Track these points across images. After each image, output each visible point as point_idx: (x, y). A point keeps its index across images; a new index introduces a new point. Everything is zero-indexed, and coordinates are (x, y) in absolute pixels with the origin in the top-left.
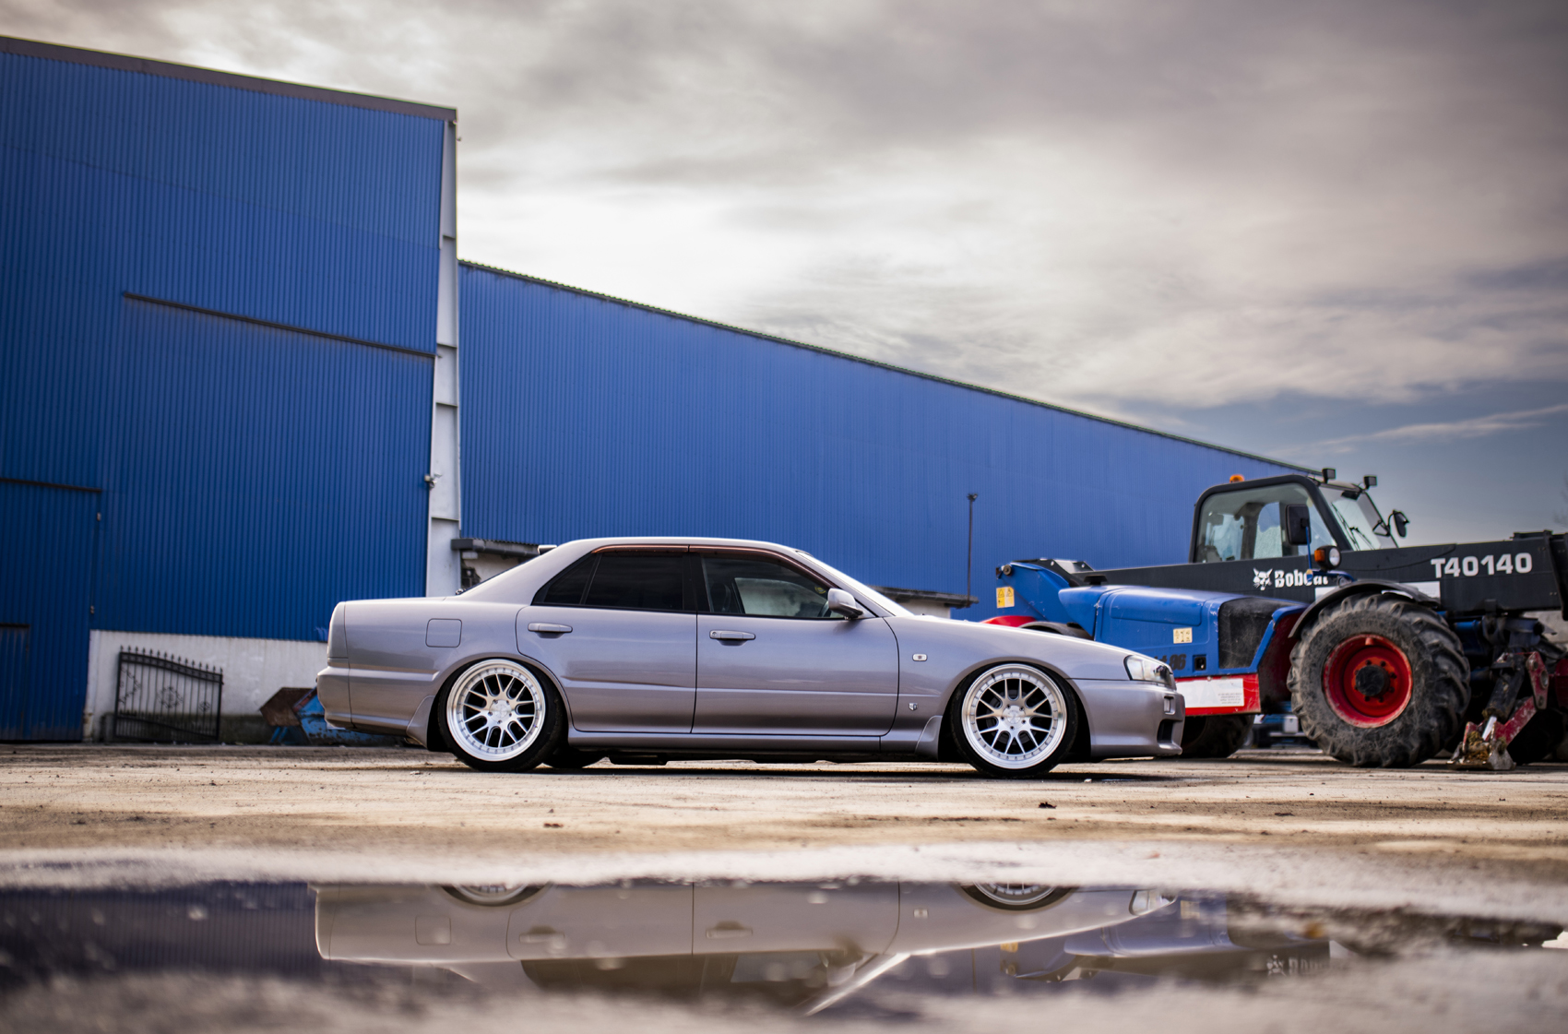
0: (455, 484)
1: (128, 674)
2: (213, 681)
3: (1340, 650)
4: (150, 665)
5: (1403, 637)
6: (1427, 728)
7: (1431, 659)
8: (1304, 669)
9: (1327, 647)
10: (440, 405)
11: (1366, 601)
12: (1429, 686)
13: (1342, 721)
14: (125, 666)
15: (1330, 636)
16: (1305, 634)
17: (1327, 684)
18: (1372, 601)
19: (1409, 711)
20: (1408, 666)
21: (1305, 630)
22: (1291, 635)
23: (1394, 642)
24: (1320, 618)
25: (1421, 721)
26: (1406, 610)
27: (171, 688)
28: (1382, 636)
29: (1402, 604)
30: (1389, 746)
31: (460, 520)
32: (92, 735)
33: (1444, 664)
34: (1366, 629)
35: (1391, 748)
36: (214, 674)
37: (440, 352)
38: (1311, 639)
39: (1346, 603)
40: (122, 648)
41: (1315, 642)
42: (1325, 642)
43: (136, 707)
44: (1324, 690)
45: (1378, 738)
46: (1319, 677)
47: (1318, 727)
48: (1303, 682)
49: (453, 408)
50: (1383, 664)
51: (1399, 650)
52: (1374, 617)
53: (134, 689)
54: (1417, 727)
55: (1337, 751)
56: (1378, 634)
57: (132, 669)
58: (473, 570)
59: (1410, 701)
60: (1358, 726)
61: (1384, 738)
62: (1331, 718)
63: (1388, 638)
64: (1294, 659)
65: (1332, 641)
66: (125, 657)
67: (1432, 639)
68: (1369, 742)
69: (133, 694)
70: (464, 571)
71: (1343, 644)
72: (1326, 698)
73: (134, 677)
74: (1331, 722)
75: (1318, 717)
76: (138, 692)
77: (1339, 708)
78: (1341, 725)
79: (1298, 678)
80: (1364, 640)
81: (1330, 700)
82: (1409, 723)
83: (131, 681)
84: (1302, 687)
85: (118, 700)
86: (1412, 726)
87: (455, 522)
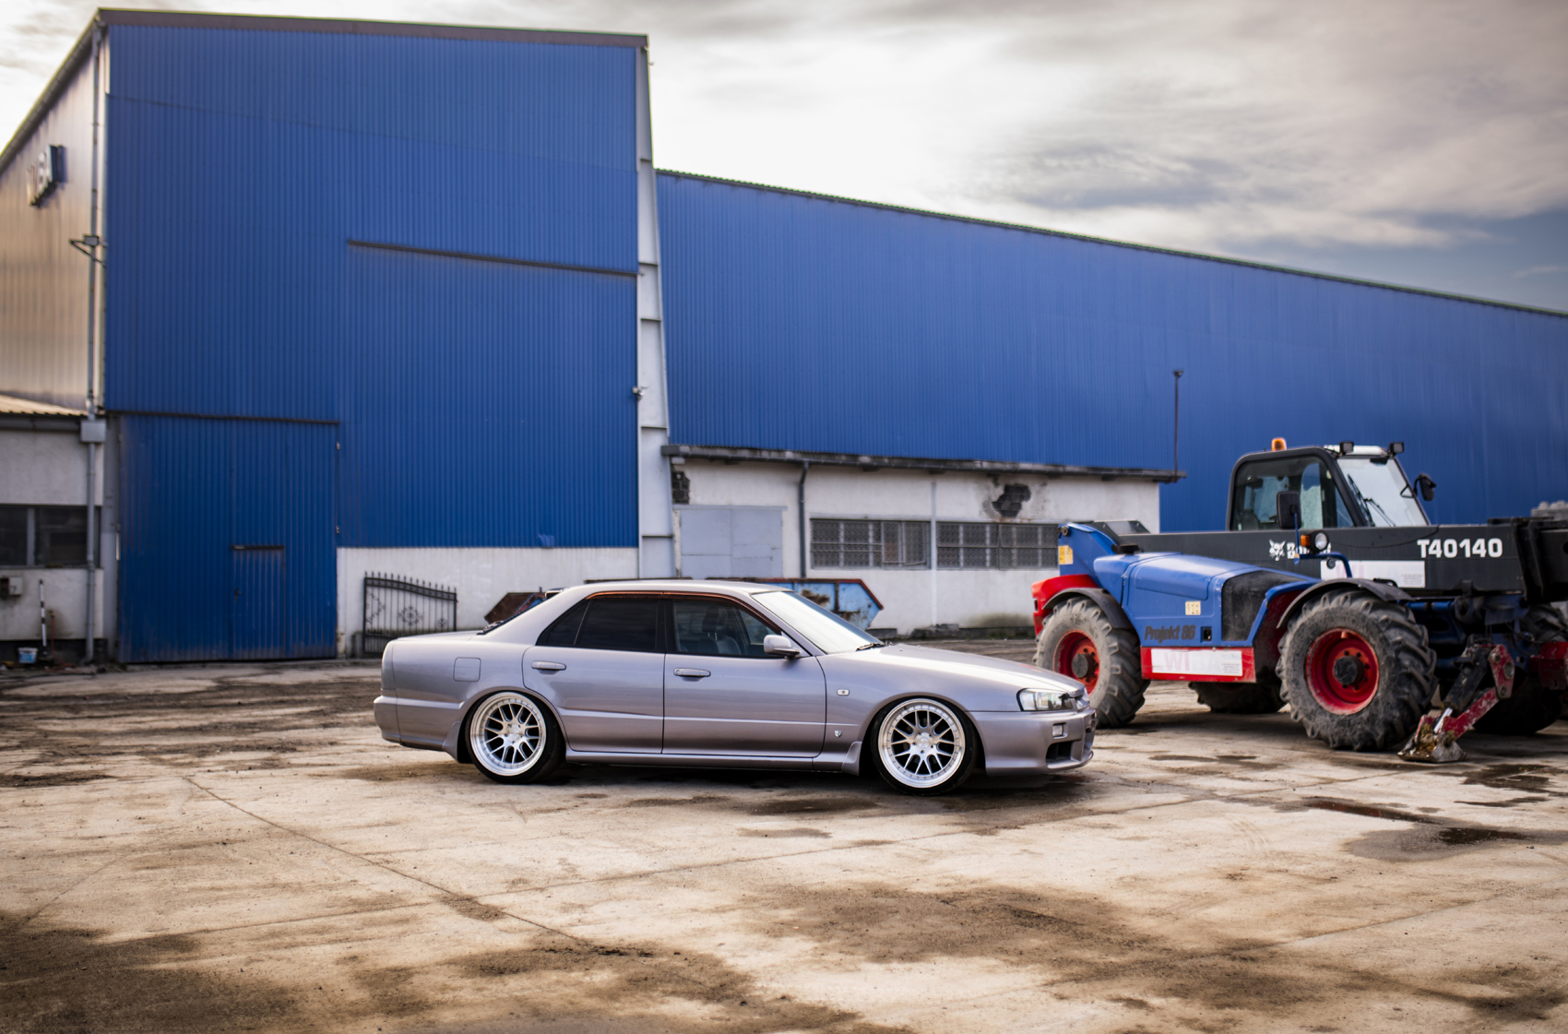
0: (663, 394)
1: (373, 596)
2: (448, 600)
3: (1321, 642)
4: (392, 588)
5: (1371, 633)
6: (1390, 718)
7: (1394, 655)
8: (1288, 658)
9: (1308, 639)
10: (644, 320)
11: (1342, 598)
12: (1392, 680)
13: (1321, 707)
14: (369, 590)
15: (1310, 628)
16: (1291, 626)
17: (1308, 672)
18: (1346, 598)
19: (1375, 702)
20: (1376, 660)
21: (1290, 622)
22: (1278, 626)
23: (1365, 637)
24: (1303, 611)
25: (1384, 712)
26: (1375, 608)
27: (411, 608)
28: (1354, 630)
29: (1371, 601)
30: (1358, 733)
31: (668, 427)
32: (345, 652)
33: (1406, 660)
34: (1341, 623)
35: (1360, 735)
36: (449, 593)
37: (642, 270)
38: (1295, 630)
39: (1325, 599)
40: (366, 573)
41: (1298, 633)
42: (1307, 634)
43: (382, 626)
44: (1306, 678)
45: (1349, 725)
46: (1302, 665)
47: (1300, 711)
48: (1288, 670)
49: (657, 322)
50: (1359, 655)
51: (1368, 645)
52: (1347, 613)
53: (379, 610)
54: (1381, 716)
55: (1316, 735)
56: (1351, 629)
57: (376, 591)
58: (682, 474)
59: (1377, 693)
60: (1334, 712)
61: (1354, 725)
62: (1311, 704)
63: (1359, 633)
64: (1281, 648)
65: (1313, 634)
66: (369, 582)
67: (1396, 636)
68: (1342, 728)
69: (378, 614)
70: (674, 475)
71: (1323, 636)
72: (1307, 685)
73: (378, 600)
74: (1311, 708)
75: (1300, 703)
76: (382, 613)
77: (1318, 695)
78: (1320, 710)
79: (1284, 667)
80: (1340, 633)
81: (1311, 688)
82: (1374, 712)
83: (376, 603)
84: (1287, 674)
85: (365, 620)
86: (1377, 715)
87: (663, 429)
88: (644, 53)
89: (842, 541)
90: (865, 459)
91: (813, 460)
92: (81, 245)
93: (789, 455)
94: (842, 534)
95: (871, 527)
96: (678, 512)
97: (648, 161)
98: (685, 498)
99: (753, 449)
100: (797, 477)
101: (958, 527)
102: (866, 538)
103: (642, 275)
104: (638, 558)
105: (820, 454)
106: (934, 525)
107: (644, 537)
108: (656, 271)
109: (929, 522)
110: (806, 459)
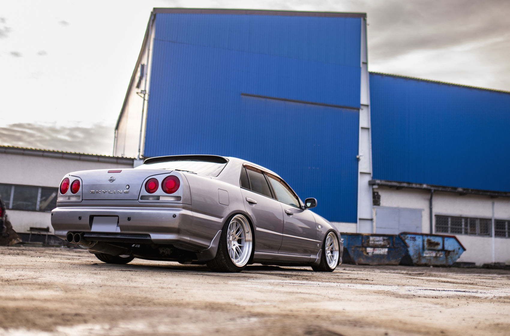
0: (370, 159)
10: (362, 128)
31: (371, 172)
37: (362, 107)
49: (368, 129)
58: (377, 193)
70: (374, 193)
87: (369, 174)
88: (365, 20)
89: (449, 225)
90: (460, 190)
91: (436, 189)
92: (140, 94)
93: (425, 186)
94: (450, 223)
95: (463, 220)
96: (375, 209)
97: (366, 64)
98: (378, 203)
99: (409, 183)
100: (429, 197)
101: (505, 223)
102: (461, 225)
103: (362, 109)
104: (357, 228)
105: (439, 187)
106: (493, 221)
107: (360, 219)
108: (368, 108)
109: (490, 220)
110: (433, 188)
